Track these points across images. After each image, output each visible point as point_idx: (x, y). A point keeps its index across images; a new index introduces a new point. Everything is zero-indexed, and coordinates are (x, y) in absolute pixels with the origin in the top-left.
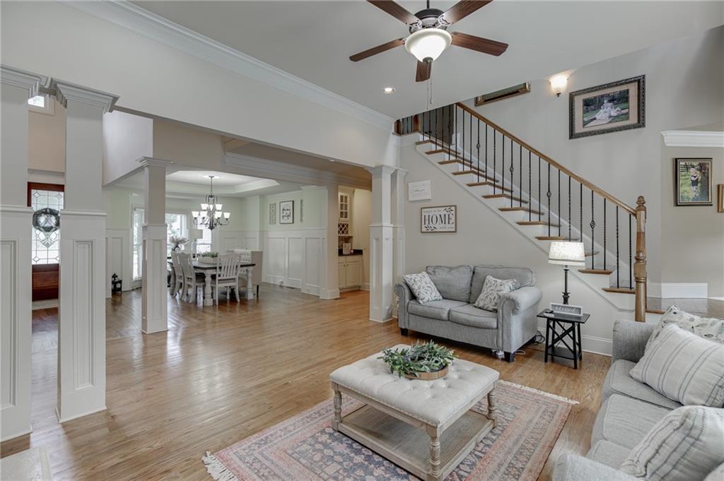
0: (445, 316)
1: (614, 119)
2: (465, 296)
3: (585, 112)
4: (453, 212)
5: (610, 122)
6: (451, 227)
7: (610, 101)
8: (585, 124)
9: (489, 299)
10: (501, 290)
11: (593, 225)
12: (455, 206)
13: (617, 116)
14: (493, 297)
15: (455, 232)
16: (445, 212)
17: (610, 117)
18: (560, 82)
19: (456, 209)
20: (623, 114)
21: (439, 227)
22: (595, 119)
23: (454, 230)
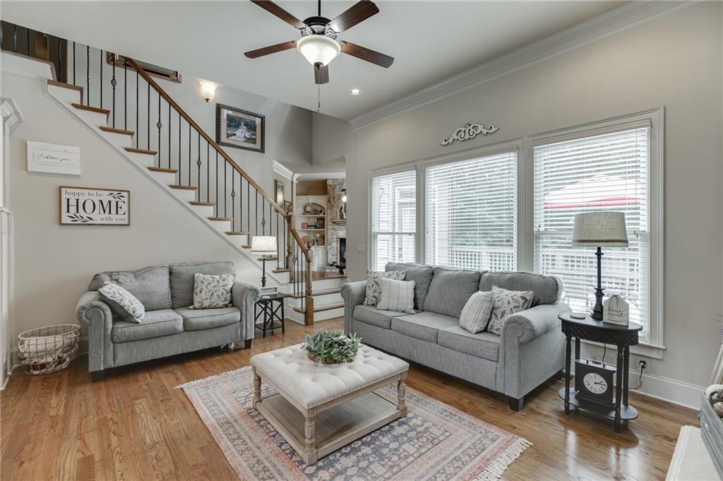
0: (180, 327)
1: (248, 140)
2: (168, 301)
3: (229, 126)
4: (126, 199)
5: (245, 141)
6: (121, 218)
7: (245, 125)
8: (228, 136)
9: (216, 296)
10: (227, 285)
11: (263, 224)
12: (128, 192)
13: (249, 139)
14: (220, 294)
15: (128, 225)
16: (110, 198)
17: (245, 137)
18: (209, 89)
19: (129, 195)
20: (252, 139)
21: (98, 217)
22: (235, 135)
23: (126, 222)
